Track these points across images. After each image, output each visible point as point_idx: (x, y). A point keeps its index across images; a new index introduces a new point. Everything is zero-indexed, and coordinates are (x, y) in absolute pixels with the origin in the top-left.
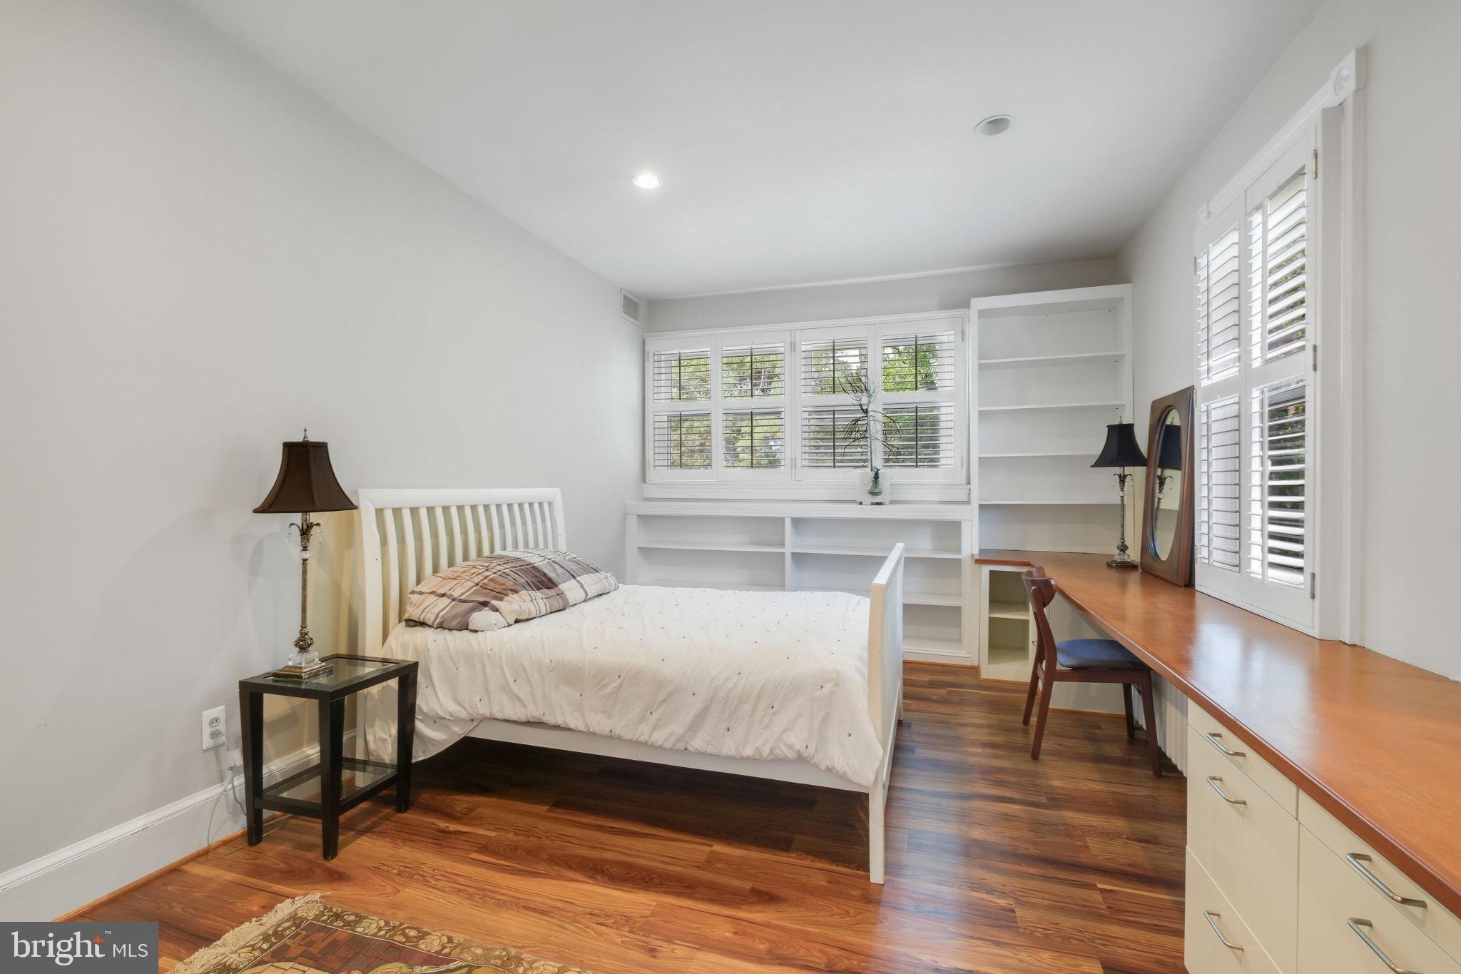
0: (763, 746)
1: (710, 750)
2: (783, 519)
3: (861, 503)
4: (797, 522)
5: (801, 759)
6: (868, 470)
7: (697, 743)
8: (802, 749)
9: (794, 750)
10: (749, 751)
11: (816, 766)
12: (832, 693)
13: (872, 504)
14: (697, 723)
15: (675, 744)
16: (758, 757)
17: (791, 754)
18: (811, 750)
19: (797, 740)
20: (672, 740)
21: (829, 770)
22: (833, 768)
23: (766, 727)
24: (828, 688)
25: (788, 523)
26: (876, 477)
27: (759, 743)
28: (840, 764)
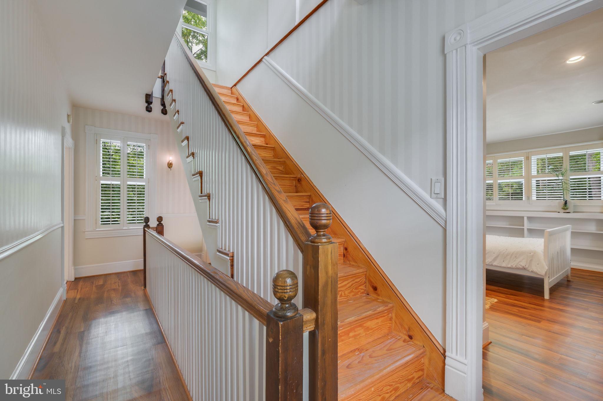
0: (513, 265)
1: (499, 265)
2: (523, 217)
3: (559, 212)
4: (529, 218)
5: (524, 269)
6: (563, 200)
7: (495, 263)
8: (524, 266)
9: (522, 266)
10: (509, 266)
11: (528, 271)
12: (533, 255)
13: (564, 213)
14: (495, 259)
15: (489, 263)
16: (512, 267)
17: (521, 267)
18: (527, 266)
19: (523, 264)
20: (489, 262)
21: (532, 272)
22: (533, 271)
23: (514, 261)
24: (532, 254)
25: (525, 219)
26: (566, 203)
27: (512, 264)
28: (535, 270)
